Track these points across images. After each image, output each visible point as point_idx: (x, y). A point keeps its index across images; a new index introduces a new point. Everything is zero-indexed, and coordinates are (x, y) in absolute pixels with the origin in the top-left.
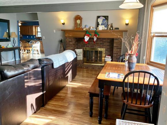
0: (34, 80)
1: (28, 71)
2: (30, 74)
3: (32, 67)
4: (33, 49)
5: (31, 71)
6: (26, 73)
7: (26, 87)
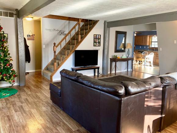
0: (154, 100)
1: (150, 90)
2: (151, 92)
3: (153, 86)
4: (146, 60)
5: (152, 90)
6: (148, 91)
7: (145, 106)
